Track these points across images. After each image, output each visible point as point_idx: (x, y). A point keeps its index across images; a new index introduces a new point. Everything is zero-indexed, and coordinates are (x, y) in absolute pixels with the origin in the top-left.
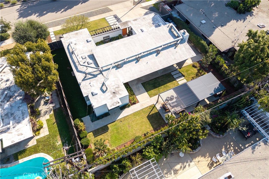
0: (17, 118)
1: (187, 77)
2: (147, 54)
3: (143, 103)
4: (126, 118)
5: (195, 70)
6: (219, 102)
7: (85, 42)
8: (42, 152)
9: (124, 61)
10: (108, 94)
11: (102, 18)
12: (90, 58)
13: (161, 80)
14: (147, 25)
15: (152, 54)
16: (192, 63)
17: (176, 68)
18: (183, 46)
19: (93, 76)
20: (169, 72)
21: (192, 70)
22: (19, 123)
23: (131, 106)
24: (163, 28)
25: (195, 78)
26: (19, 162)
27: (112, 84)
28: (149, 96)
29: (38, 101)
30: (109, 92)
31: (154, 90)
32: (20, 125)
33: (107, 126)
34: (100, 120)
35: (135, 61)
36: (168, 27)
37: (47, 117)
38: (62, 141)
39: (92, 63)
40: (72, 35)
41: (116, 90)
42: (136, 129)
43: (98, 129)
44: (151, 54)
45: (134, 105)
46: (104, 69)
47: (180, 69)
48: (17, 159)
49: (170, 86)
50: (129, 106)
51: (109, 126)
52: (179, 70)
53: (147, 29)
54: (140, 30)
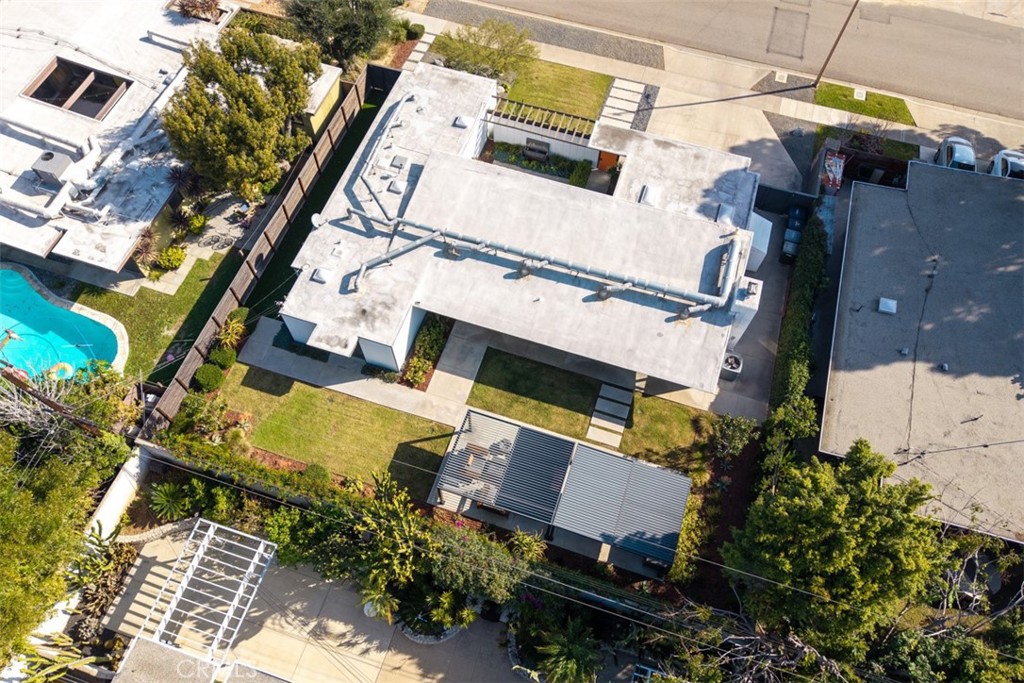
0: (130, 207)
1: (634, 434)
2: (566, 274)
3: (431, 403)
4: (350, 403)
5: (685, 438)
6: (636, 585)
7: (447, 119)
8: (124, 323)
9: (473, 246)
10: (348, 303)
11: (607, 74)
12: (410, 175)
13: (551, 380)
14: (681, 183)
15: (579, 285)
16: (705, 407)
17: (637, 384)
18: (704, 331)
19: (364, 230)
20: (601, 379)
21: (676, 431)
22: (123, 220)
23: (395, 385)
24: (704, 229)
25: (655, 458)
26: (72, 305)
27: (385, 285)
28: (470, 397)
29: (224, 200)
30: (354, 300)
31: (500, 391)
32: (122, 226)
33: (292, 383)
34: (294, 355)
35: (510, 271)
36: (721, 237)
37: (206, 253)
38: (179, 332)
39: (399, 193)
40: (439, 76)
41: (374, 309)
42: (343, 449)
43: (266, 373)
44: (576, 281)
45: (405, 388)
46: (408, 230)
47: (645, 395)
48: (74, 298)
49: (554, 417)
50: (390, 380)
51: (297, 385)
52: (638, 396)
53: (666, 197)
54: (640, 188)
